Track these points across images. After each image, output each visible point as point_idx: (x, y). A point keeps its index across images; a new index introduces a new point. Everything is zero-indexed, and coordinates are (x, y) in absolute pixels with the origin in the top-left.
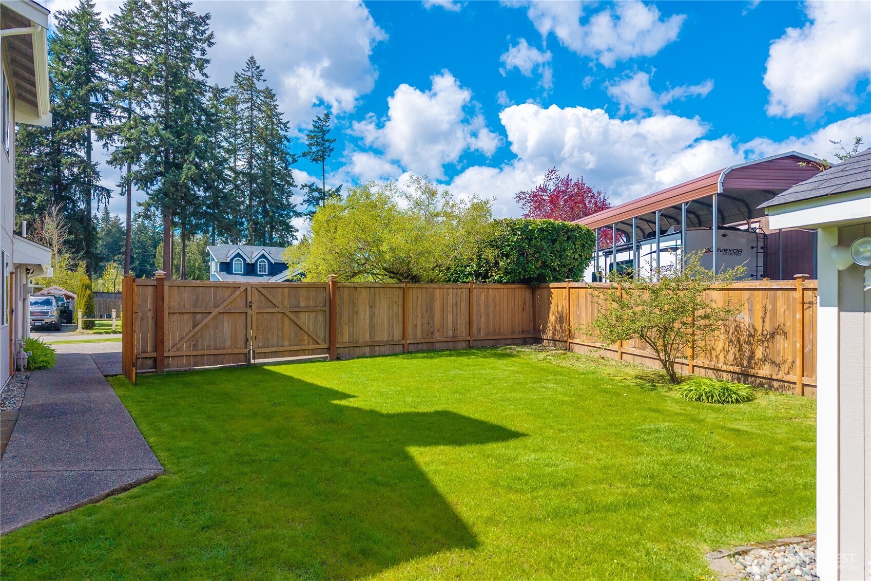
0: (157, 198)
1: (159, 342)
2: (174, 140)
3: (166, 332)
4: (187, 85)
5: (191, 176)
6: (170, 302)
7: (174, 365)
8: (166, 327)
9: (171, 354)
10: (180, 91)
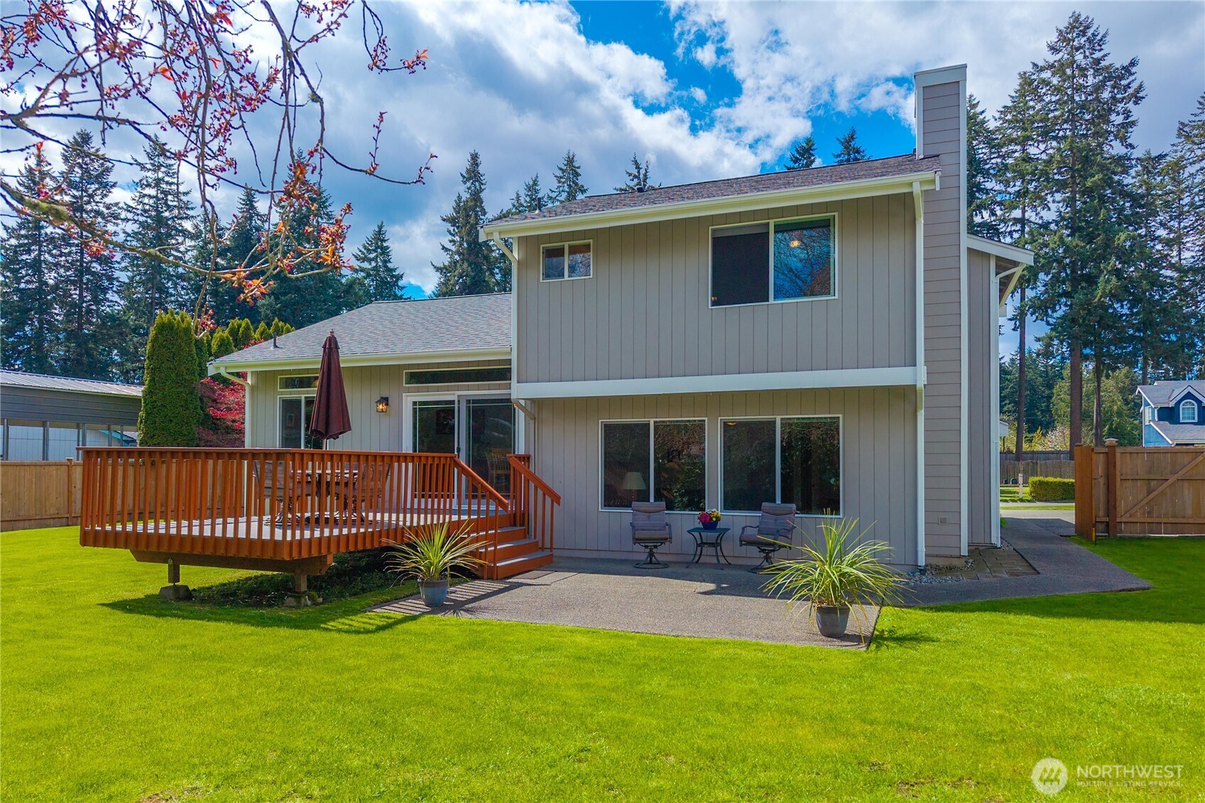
0: (1062, 327)
1: (1111, 506)
2: (1085, 247)
3: (1118, 498)
4: (1103, 168)
5: (1110, 292)
6: (1122, 468)
7: (1125, 531)
8: (1118, 493)
9: (1124, 520)
10: (1093, 179)
